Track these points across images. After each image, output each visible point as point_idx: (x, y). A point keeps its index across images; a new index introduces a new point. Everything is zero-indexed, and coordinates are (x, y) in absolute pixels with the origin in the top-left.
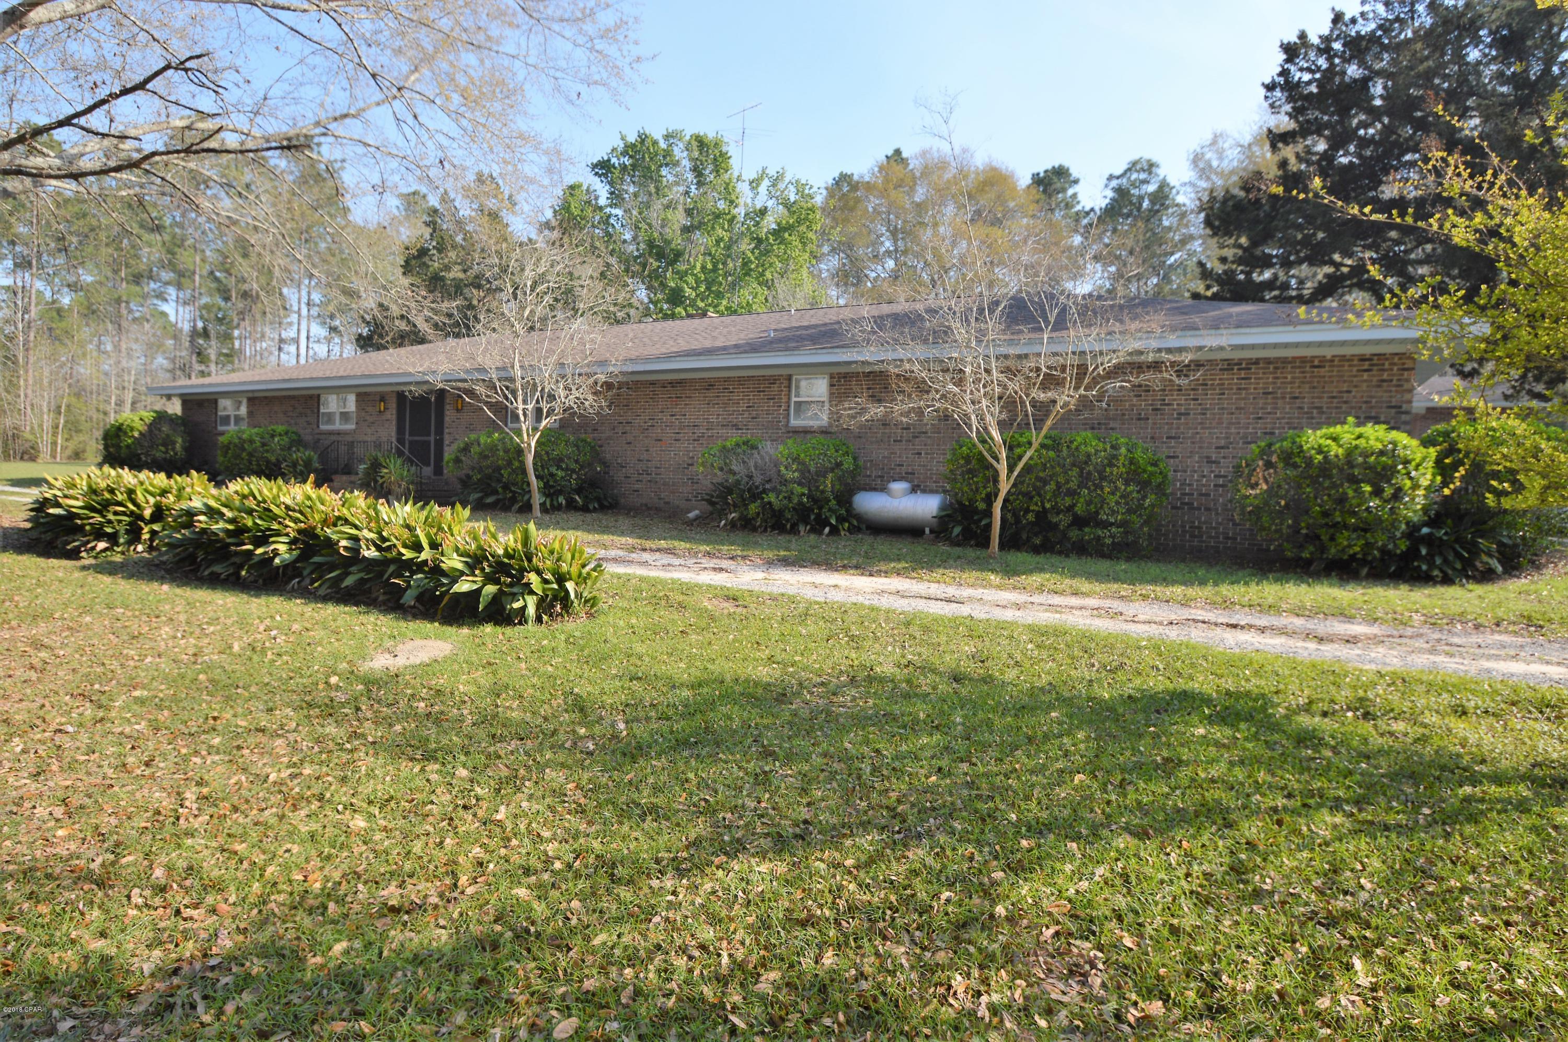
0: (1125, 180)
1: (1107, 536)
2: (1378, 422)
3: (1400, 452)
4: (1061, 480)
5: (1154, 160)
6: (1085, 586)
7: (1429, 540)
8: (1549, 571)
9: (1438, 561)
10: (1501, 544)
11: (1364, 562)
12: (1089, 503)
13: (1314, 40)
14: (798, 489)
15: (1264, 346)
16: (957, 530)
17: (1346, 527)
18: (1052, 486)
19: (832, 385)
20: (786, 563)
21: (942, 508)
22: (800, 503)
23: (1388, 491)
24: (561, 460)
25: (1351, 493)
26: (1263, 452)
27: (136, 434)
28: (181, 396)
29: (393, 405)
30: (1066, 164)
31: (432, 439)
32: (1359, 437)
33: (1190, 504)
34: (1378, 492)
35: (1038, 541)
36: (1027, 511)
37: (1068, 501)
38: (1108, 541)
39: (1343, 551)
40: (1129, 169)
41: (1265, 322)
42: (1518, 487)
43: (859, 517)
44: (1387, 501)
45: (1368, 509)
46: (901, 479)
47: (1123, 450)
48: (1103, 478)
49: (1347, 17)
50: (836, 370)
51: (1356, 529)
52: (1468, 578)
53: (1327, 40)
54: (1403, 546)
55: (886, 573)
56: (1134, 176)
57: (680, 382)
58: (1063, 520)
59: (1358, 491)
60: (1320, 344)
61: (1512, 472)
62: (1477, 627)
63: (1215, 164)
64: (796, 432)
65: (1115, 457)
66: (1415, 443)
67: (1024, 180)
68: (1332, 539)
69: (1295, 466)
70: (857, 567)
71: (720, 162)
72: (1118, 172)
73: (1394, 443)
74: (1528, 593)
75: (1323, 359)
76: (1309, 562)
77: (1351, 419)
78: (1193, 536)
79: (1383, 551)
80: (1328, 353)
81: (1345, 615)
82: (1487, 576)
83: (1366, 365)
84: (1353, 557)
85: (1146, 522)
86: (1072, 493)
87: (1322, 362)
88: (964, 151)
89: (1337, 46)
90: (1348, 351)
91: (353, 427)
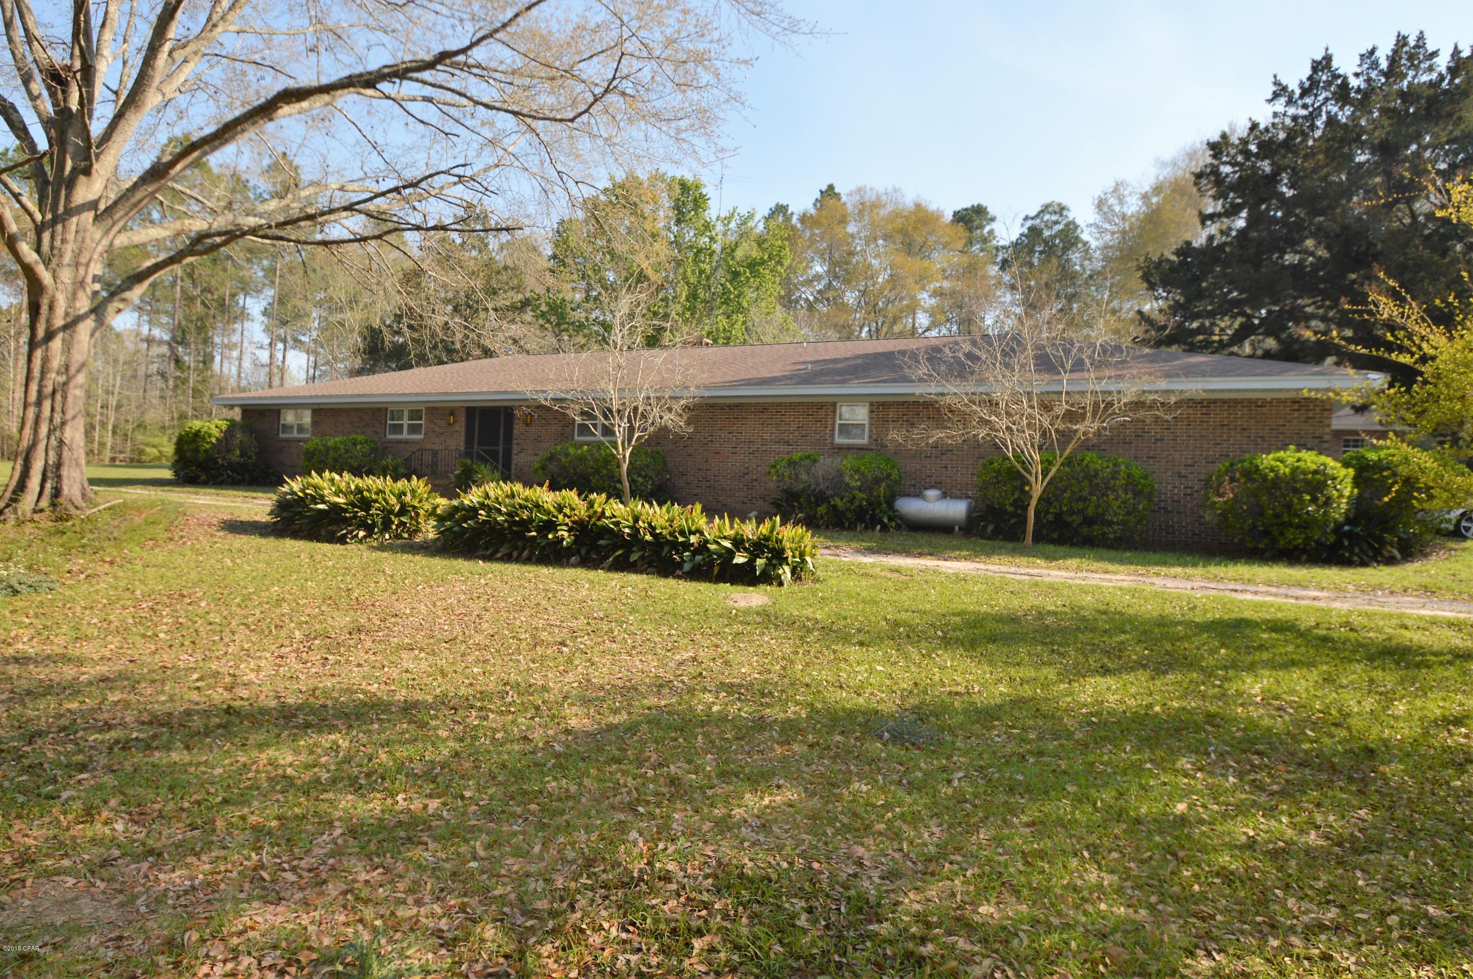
0: (1038, 221)
1: (1111, 533)
2: (1309, 449)
3: (1329, 471)
4: (1075, 489)
5: (1064, 203)
6: (1111, 567)
7: (1350, 535)
8: (1434, 557)
9: (1357, 550)
10: (1400, 539)
11: (1304, 551)
12: (1098, 507)
13: (1234, 140)
14: (861, 495)
15: (1222, 391)
16: (990, 528)
17: (1290, 525)
18: (1067, 494)
19: (872, 411)
20: (871, 551)
21: (970, 511)
22: (860, 506)
23: (1322, 499)
24: (642, 469)
25: (1295, 500)
26: (1227, 471)
27: (214, 440)
28: (241, 406)
29: (462, 418)
30: (984, 203)
31: (501, 448)
32: (1299, 460)
33: (1165, 508)
34: (1314, 500)
35: (1056, 536)
36: (1047, 513)
37: (1081, 505)
38: (1112, 536)
39: (1290, 542)
40: (1042, 211)
41: (1223, 373)
42: (1431, 497)
43: (901, 517)
44: (1319, 507)
45: (1308, 512)
46: (931, 487)
47: (1123, 467)
48: (1107, 488)
49: (1262, 127)
50: (875, 399)
51: (1298, 526)
52: (1378, 562)
53: (1244, 142)
54: (1332, 539)
55: (957, 559)
56: (1047, 217)
57: (737, 406)
58: (1076, 520)
59: (1301, 499)
60: (1264, 390)
61: (1429, 488)
62: (1392, 593)
63: (1117, 208)
64: (841, 448)
65: (1117, 472)
66: (1339, 465)
67: (949, 216)
68: (1282, 534)
69: (1253, 480)
70: (931, 554)
71: (700, 202)
72: (1033, 213)
73: (1324, 465)
74: (1421, 572)
75: (1264, 401)
76: (1264, 551)
77: (1292, 447)
78: (1168, 533)
79: (1318, 542)
80: (1269, 396)
81: (1300, 585)
82: (1390, 561)
83: (1296, 406)
84: (1296, 548)
85: (1139, 522)
86: (1084, 499)
87: (1264, 403)
88: (895, 190)
89: (1253, 148)
90: (1283, 396)
91: (421, 437)
